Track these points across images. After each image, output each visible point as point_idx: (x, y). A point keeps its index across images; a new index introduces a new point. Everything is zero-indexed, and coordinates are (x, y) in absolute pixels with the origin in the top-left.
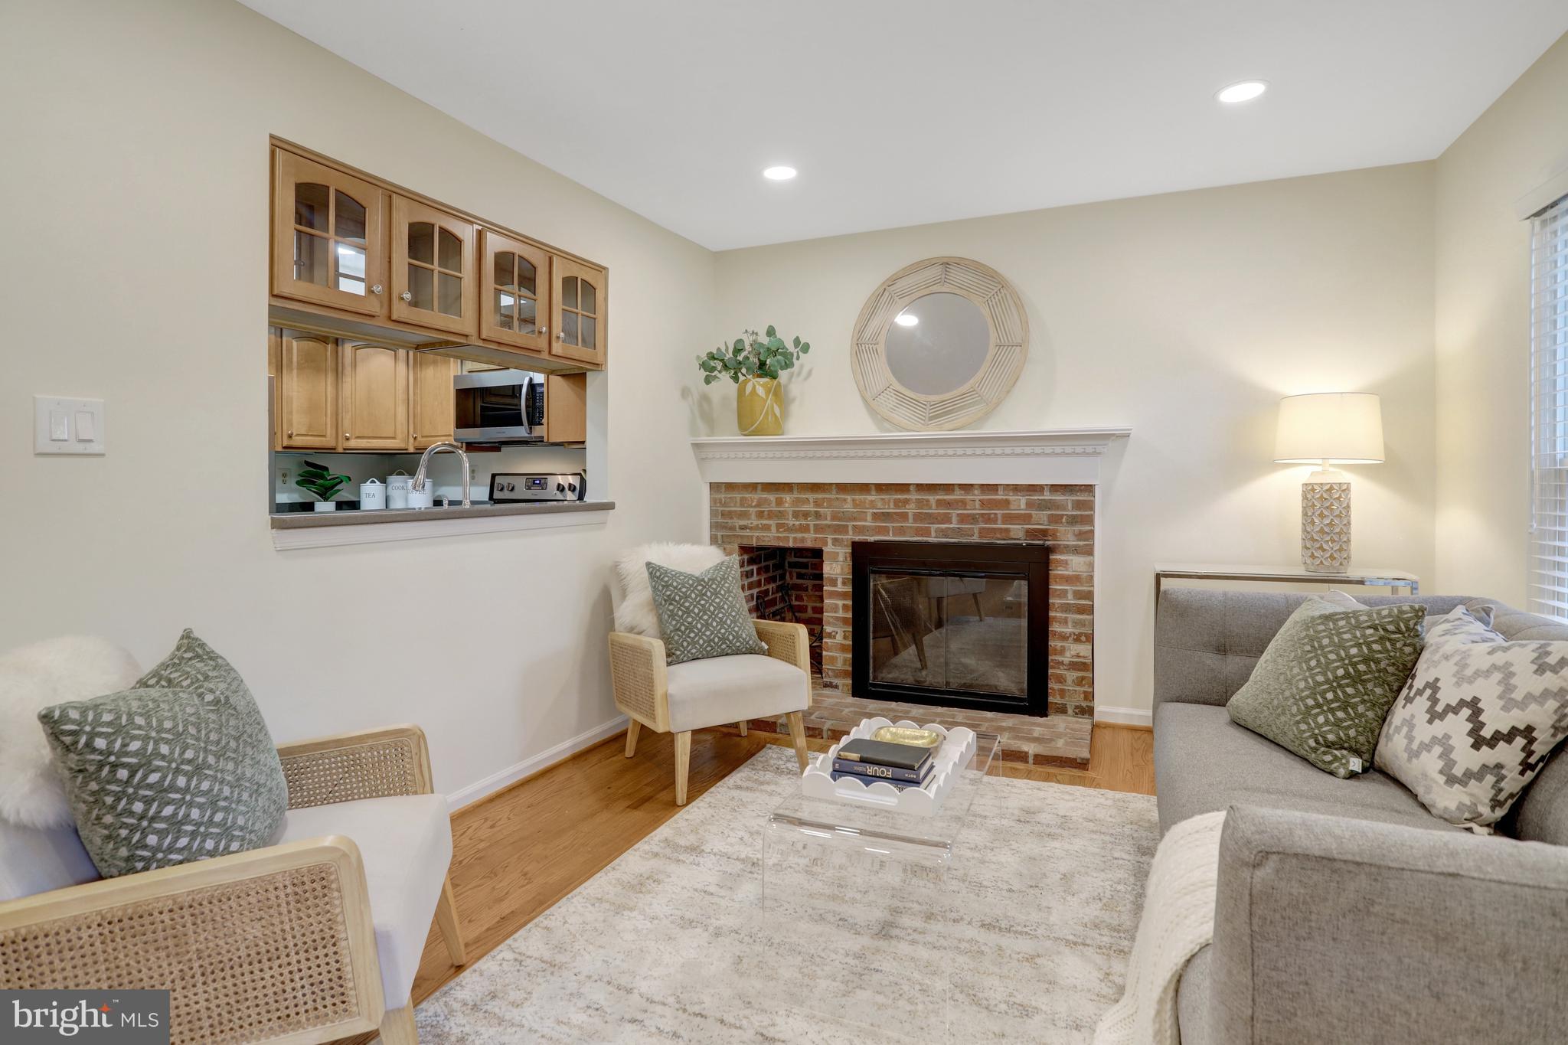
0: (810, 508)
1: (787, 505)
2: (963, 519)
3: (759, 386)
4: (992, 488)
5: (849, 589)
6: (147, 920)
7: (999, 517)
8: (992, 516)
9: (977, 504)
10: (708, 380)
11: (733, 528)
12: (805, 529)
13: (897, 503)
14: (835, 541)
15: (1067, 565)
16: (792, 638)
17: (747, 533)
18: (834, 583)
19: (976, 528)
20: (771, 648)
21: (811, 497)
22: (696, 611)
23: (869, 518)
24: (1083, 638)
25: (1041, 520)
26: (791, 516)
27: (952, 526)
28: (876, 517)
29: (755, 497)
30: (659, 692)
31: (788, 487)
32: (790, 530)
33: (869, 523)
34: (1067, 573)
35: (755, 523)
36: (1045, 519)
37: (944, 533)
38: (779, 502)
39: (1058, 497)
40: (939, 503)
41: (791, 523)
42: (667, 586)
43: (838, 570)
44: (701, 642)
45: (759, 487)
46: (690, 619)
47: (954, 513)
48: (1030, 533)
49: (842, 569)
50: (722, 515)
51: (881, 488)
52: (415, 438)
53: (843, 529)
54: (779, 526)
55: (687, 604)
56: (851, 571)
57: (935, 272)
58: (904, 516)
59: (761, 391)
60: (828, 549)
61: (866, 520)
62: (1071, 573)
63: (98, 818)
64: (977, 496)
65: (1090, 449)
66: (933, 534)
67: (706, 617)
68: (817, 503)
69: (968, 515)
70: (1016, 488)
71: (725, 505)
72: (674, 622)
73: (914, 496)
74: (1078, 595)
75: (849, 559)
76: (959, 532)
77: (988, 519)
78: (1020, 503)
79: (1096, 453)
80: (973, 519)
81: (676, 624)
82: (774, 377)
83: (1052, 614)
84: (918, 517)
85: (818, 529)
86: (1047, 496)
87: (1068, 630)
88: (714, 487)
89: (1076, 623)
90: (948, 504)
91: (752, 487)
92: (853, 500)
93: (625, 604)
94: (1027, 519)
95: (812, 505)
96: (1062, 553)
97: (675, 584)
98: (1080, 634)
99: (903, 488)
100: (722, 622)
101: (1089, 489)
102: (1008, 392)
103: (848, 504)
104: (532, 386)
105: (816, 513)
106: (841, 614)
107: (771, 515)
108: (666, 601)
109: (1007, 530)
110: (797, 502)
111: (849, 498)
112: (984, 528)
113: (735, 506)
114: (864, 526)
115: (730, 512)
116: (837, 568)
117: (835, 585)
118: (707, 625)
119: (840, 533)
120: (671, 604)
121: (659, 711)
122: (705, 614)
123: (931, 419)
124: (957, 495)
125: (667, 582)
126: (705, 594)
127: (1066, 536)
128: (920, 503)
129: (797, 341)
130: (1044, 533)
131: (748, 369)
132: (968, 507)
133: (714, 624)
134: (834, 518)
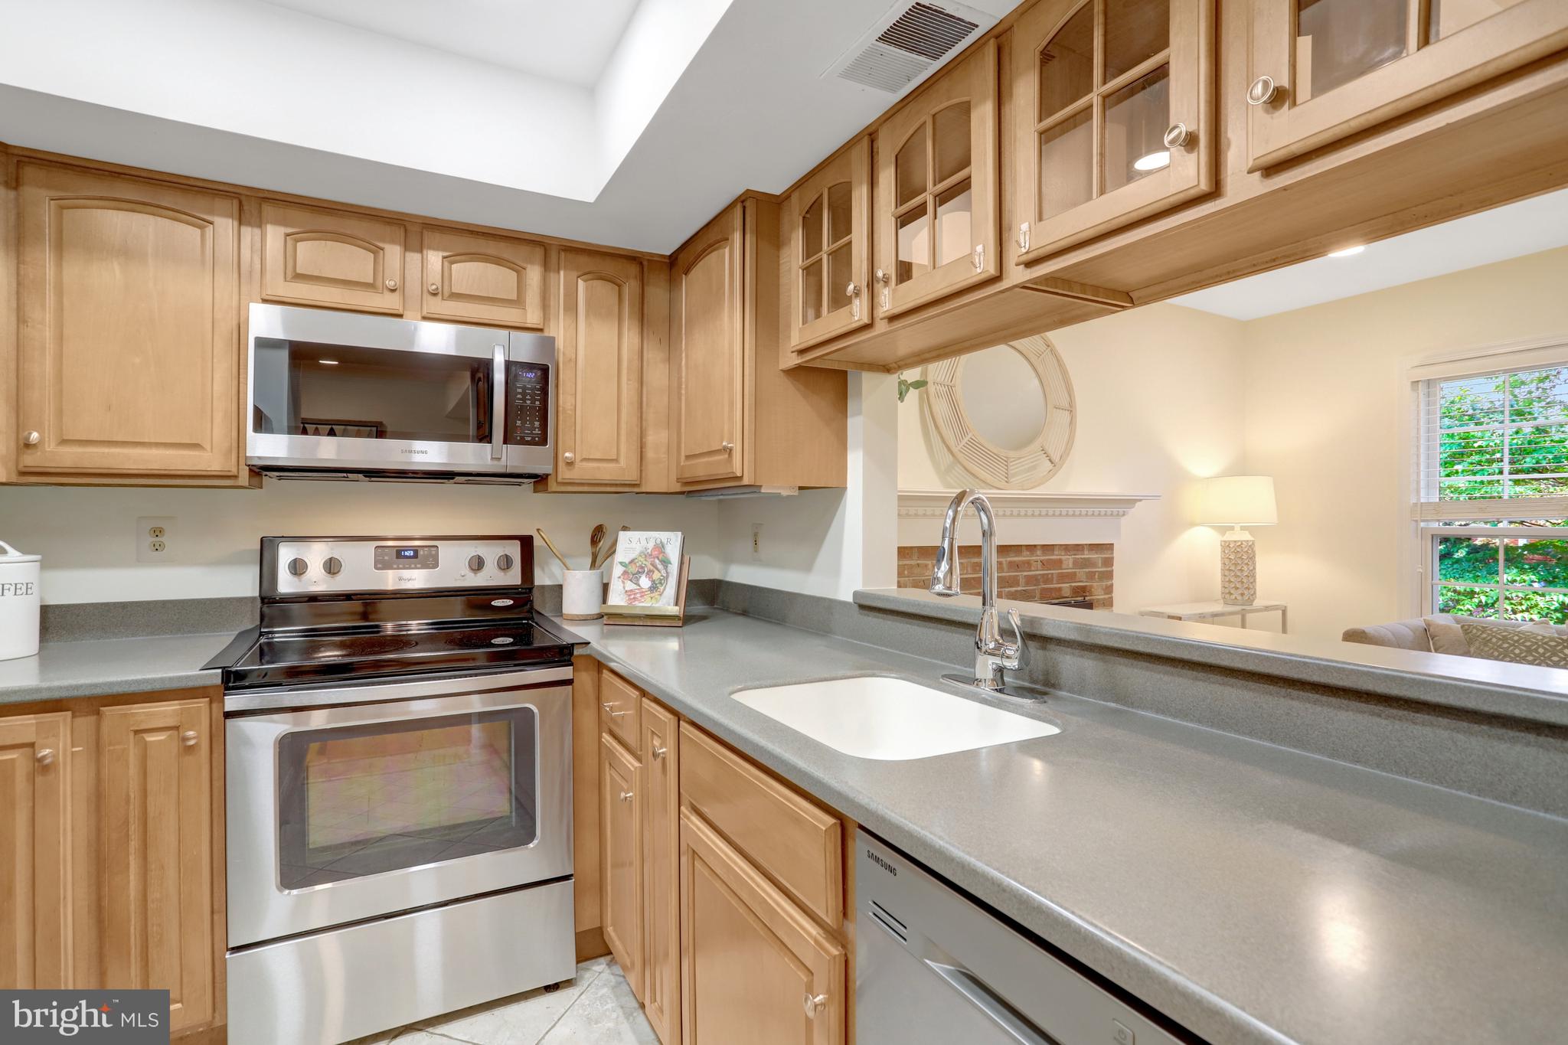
2: (1027, 580)
4: (1048, 548)
7: (1055, 576)
19: (1037, 588)
27: (1019, 589)
39: (1093, 556)
47: (1022, 574)
48: (1076, 590)
64: (1039, 556)
70: (1067, 548)
77: (1047, 579)
78: (1069, 562)
80: (1036, 579)
86: (1086, 554)
90: (1019, 566)
94: (1072, 577)
101: (1109, 547)
109: (1060, 589)
112: (1044, 589)
127: (1097, 590)
130: (1085, 589)
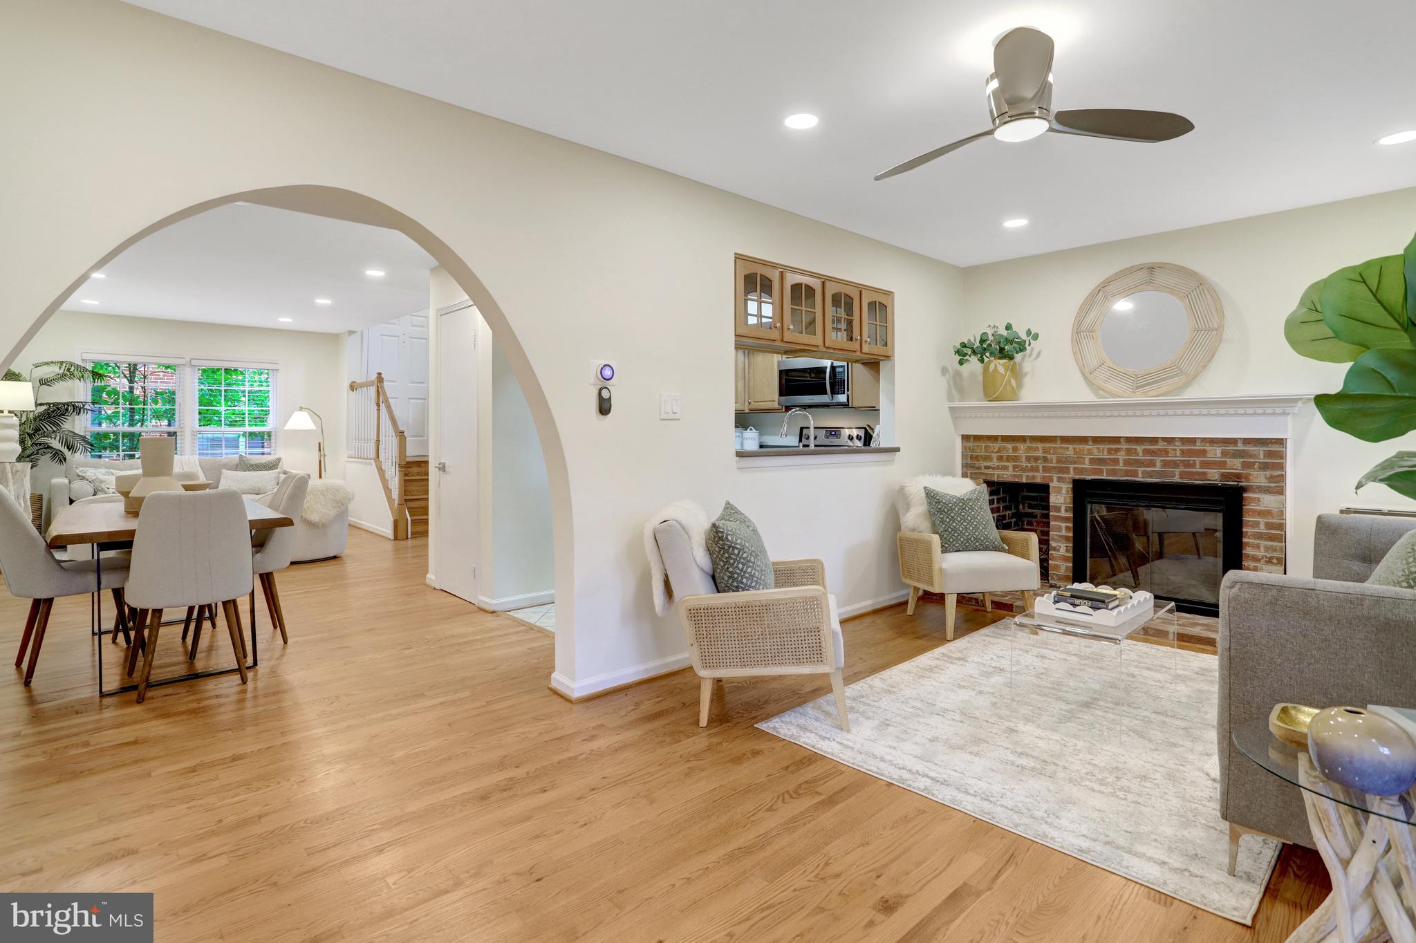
0: (1040, 453)
1: (1021, 451)
2: (1165, 464)
3: (999, 365)
4: (1192, 441)
5: (1070, 515)
6: (750, 608)
7: (1198, 463)
8: (1191, 462)
9: (1178, 452)
10: (961, 363)
11: (979, 468)
12: (1036, 469)
13: (1110, 451)
14: (1060, 479)
15: (1258, 503)
16: (1026, 542)
17: (990, 471)
18: (1058, 509)
19: (1177, 471)
20: (1011, 548)
21: (1040, 446)
22: (959, 519)
23: (1087, 462)
24: (1275, 561)
25: (1235, 465)
26: (1024, 460)
27: (1156, 470)
28: (1092, 461)
29: (997, 445)
30: (936, 567)
31: (1022, 439)
32: (1024, 470)
33: (1087, 465)
34: (1260, 508)
35: (996, 464)
36: (1239, 465)
37: (1150, 474)
38: (1015, 449)
39: (1251, 449)
40: (1146, 452)
41: (1025, 465)
42: (938, 502)
43: (1062, 500)
44: (962, 539)
45: (1000, 439)
46: (954, 524)
47: (1158, 460)
48: (1224, 476)
49: (1065, 500)
50: (971, 458)
51: (1097, 440)
52: (750, 403)
53: (1066, 470)
54: (1015, 467)
55: (952, 515)
56: (1072, 501)
57: (1143, 275)
58: (1116, 461)
59: (1001, 369)
60: (1054, 484)
61: (1084, 464)
62: (1263, 509)
63: (728, 568)
64: (1178, 447)
65: (1279, 410)
66: (1140, 475)
67: (965, 524)
68: (1045, 451)
69: (1170, 461)
70: (1213, 441)
71: (973, 450)
72: (944, 526)
73: (1124, 446)
74: (1269, 526)
75: (1070, 492)
76: (1162, 474)
77: (1187, 464)
78: (1216, 453)
79: (1285, 414)
80: (1175, 464)
81: (945, 528)
82: (1011, 358)
83: (1245, 540)
84: (1126, 462)
85: (1045, 469)
86: (1240, 447)
87: (1261, 553)
88: (965, 438)
89: (1267, 549)
90: (1153, 453)
91: (994, 438)
92: (1074, 449)
93: (909, 513)
94: (1222, 464)
95: (1041, 452)
96: (1254, 492)
97: (944, 501)
98: (1271, 558)
99: (1116, 440)
100: (976, 528)
101: (1281, 442)
102: (1205, 366)
103: (1070, 451)
104: (833, 368)
105: (1044, 457)
106: (1064, 533)
107: (1009, 459)
108: (938, 511)
109: (1205, 474)
110: (1029, 448)
111: (1071, 447)
112: (1184, 471)
113: (981, 452)
114: (1082, 468)
115: (977, 456)
116: (1061, 498)
117: (1060, 511)
118: (966, 528)
119: (1064, 473)
120: (941, 514)
121: (936, 579)
122: (965, 521)
123: (1138, 388)
124: (1161, 445)
125: (938, 499)
126: (964, 509)
127: (1258, 478)
128: (1129, 451)
129: (1029, 333)
130: (1238, 476)
131: (991, 354)
132: (1170, 455)
133: (971, 528)
134: (1058, 461)
